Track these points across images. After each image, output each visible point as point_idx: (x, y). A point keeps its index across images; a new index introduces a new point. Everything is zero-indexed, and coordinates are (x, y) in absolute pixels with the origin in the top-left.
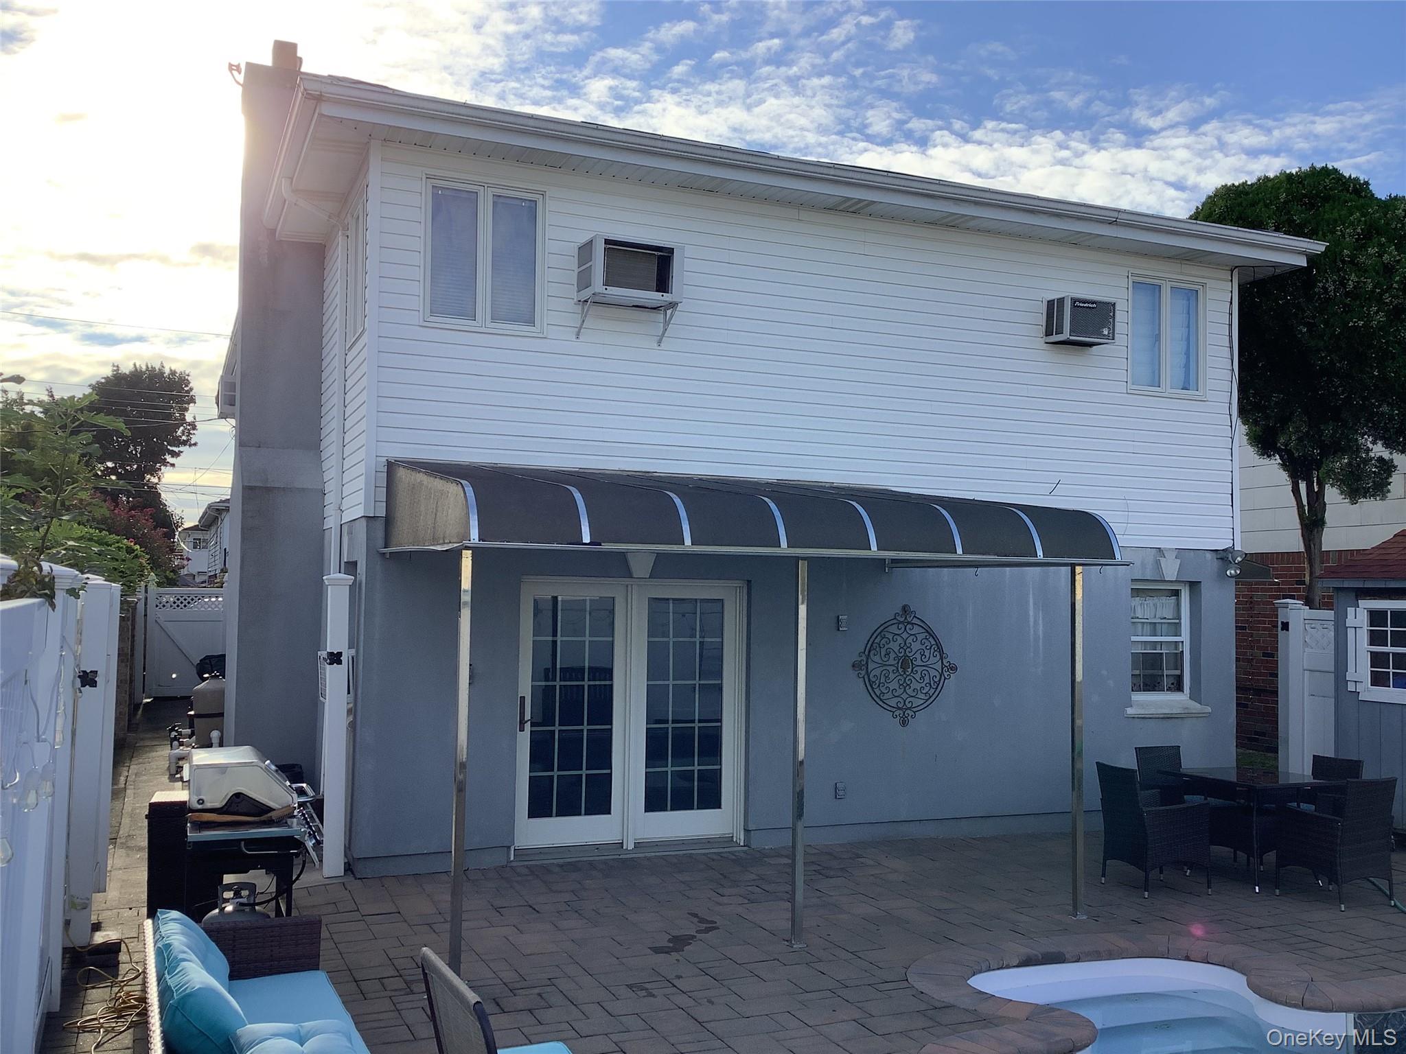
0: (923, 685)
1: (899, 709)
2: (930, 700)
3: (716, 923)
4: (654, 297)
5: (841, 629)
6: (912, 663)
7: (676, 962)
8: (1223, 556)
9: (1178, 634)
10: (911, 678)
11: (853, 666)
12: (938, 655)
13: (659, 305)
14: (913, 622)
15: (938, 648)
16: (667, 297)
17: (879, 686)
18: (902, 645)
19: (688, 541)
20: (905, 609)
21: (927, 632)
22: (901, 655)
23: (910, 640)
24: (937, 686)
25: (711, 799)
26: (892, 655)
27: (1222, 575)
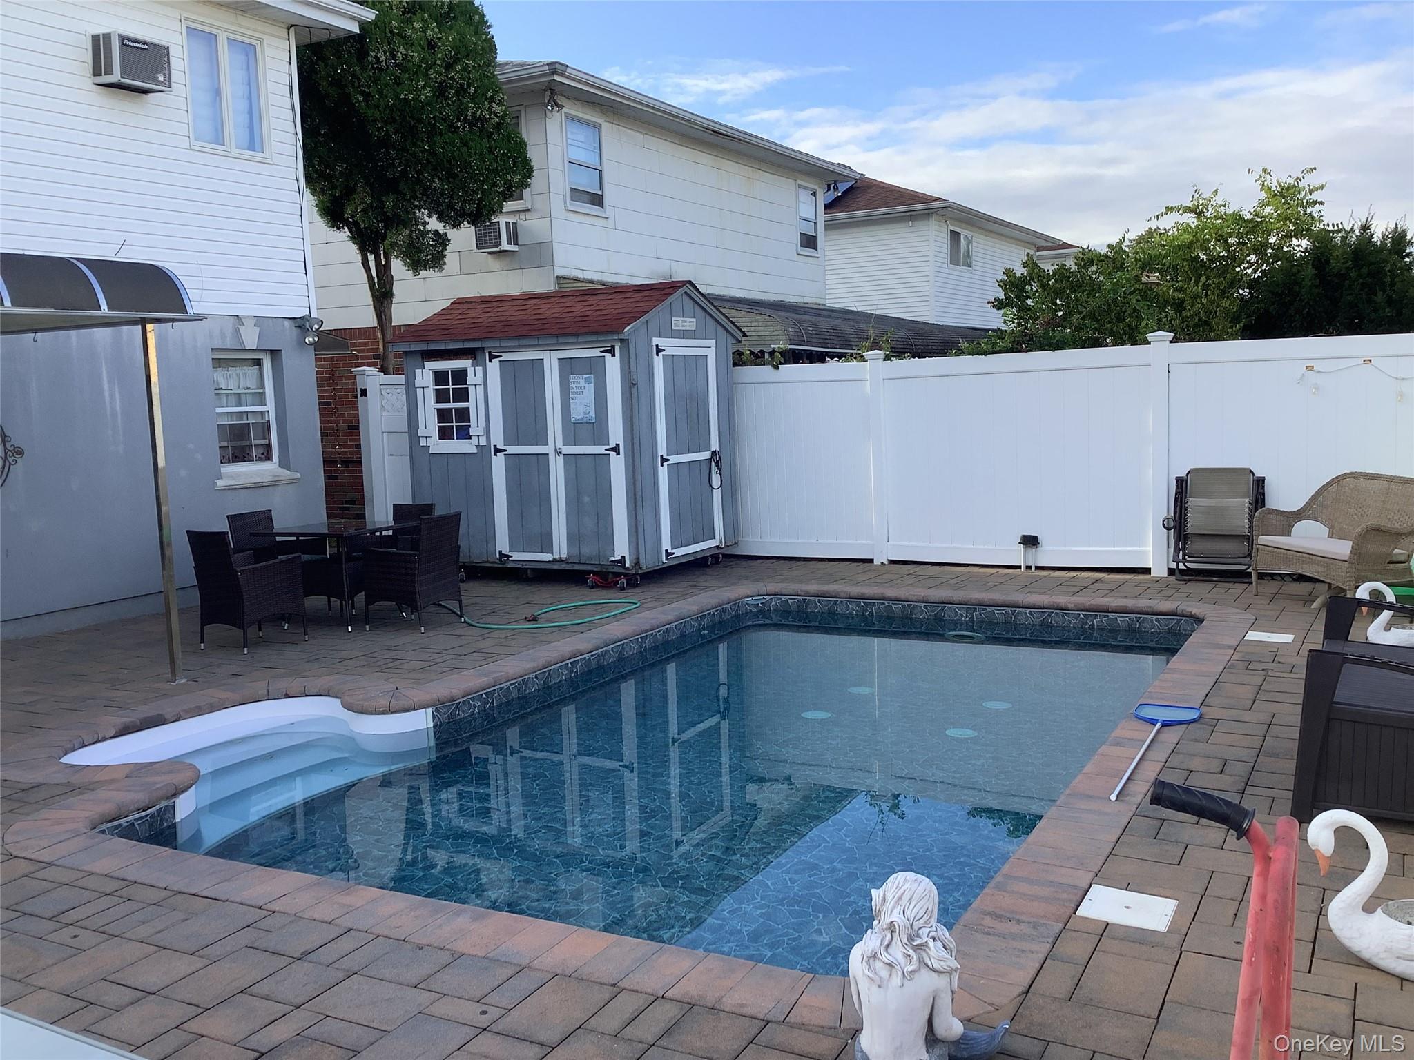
8: (302, 324)
9: (263, 403)
27: (301, 344)
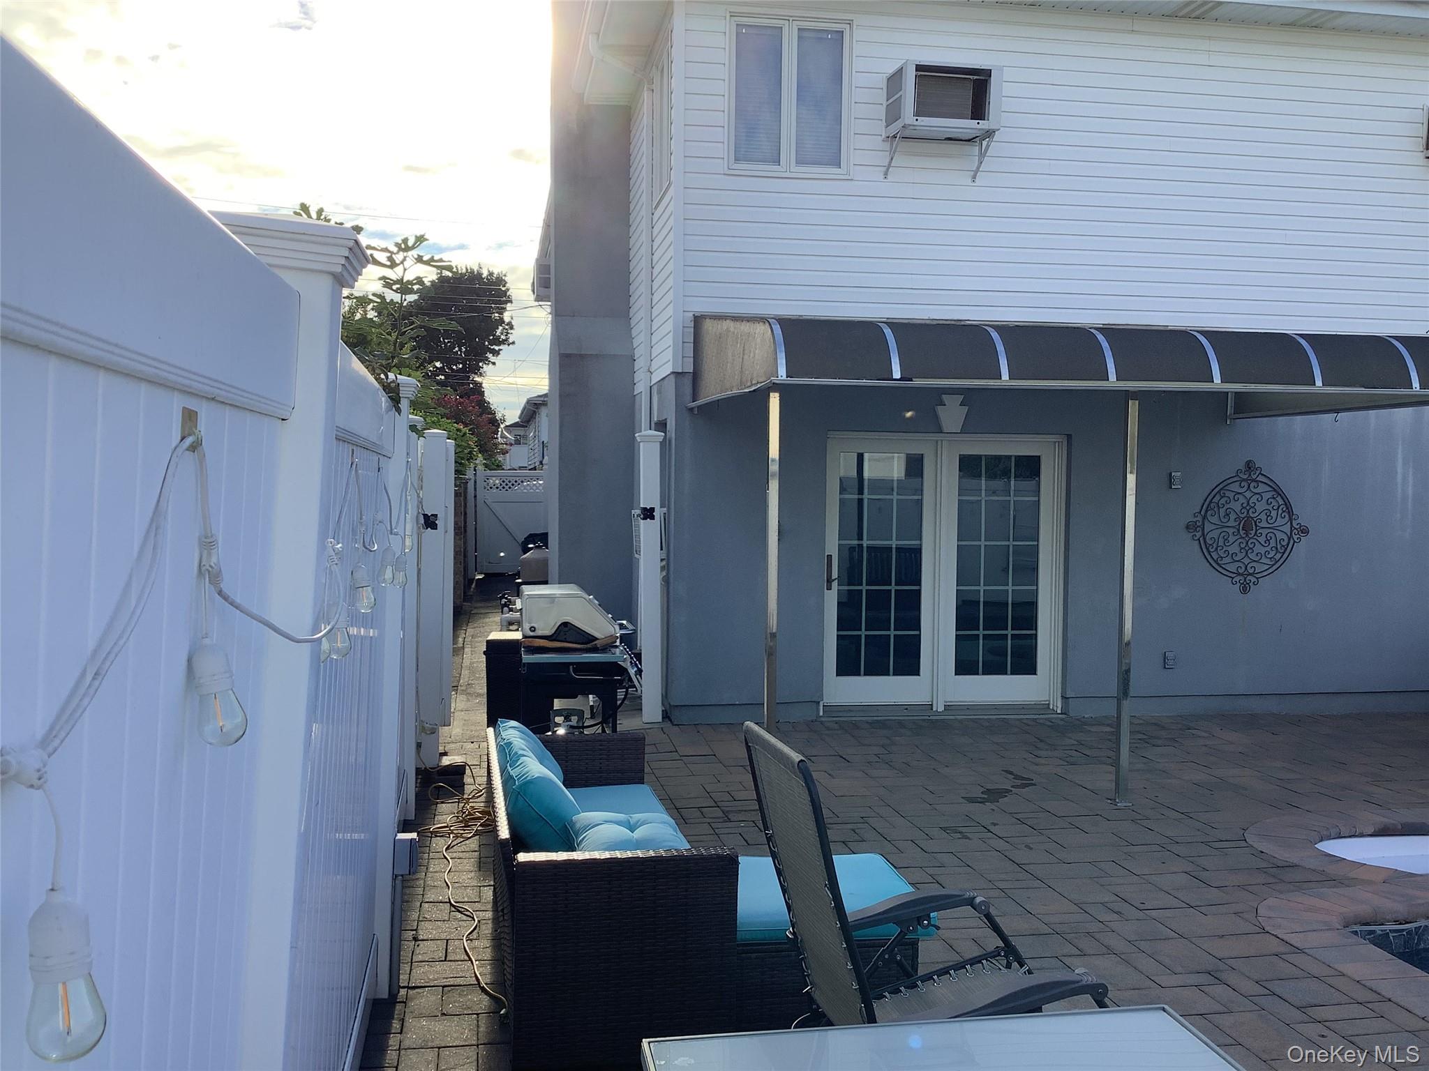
0: (1268, 549)
1: (1239, 574)
2: (1276, 565)
3: (1033, 780)
4: (968, 126)
5: (1173, 487)
6: (1256, 524)
7: (991, 811)
10: (1254, 541)
11: (1187, 527)
12: (1287, 516)
13: (974, 136)
14: (1258, 479)
15: (1287, 508)
16: (983, 125)
17: (1216, 549)
18: (1244, 505)
19: (1005, 376)
20: (1249, 466)
21: (1275, 490)
22: (1243, 516)
23: (1254, 499)
24: (1285, 550)
25: (1025, 664)
26: (1233, 516)
